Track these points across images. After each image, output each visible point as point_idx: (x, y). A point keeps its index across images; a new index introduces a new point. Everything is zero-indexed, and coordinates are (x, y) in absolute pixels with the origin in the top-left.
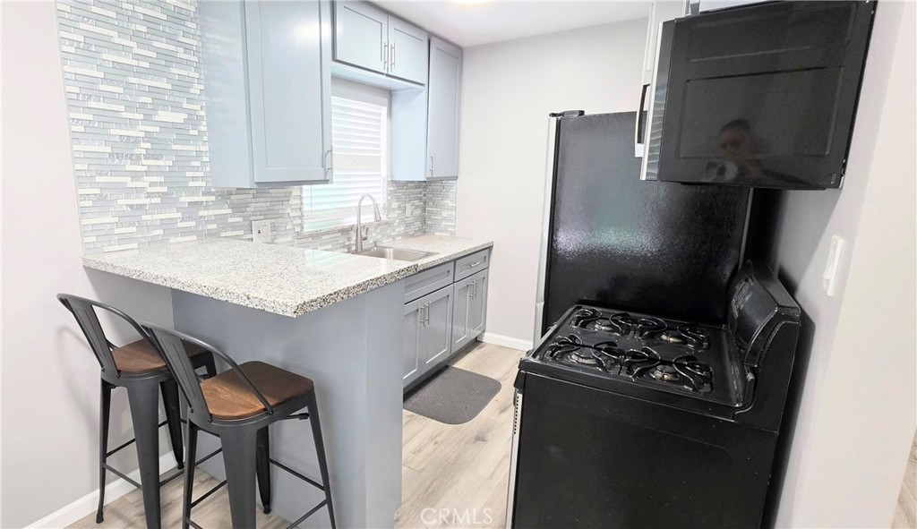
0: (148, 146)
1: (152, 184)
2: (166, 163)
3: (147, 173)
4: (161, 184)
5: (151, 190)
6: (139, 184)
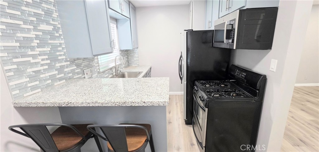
0: (38, 41)
1: (43, 60)
2: (47, 49)
3: (39, 55)
4: (47, 59)
5: (42, 62)
6: (36, 61)
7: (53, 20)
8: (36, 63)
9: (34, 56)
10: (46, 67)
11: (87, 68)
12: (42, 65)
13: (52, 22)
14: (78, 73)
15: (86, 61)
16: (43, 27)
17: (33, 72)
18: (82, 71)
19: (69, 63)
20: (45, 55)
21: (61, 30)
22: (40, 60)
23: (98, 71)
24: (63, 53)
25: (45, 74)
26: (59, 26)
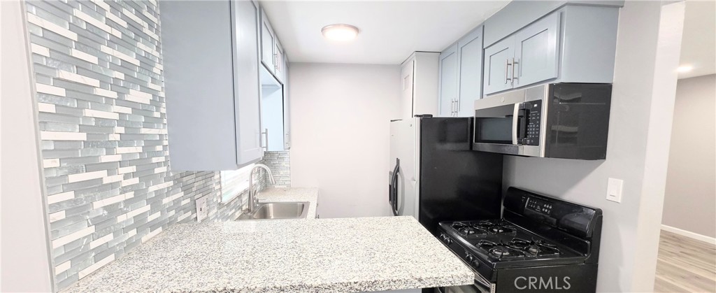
0: (122, 130)
1: (126, 176)
2: (136, 149)
3: (122, 164)
4: (134, 175)
5: (126, 183)
6: (114, 179)
7: (154, 81)
8: (113, 186)
9: (111, 168)
10: (130, 195)
11: (201, 195)
12: (124, 190)
13: (151, 86)
14: (185, 209)
15: (200, 178)
16: (136, 95)
17: (105, 208)
18: (193, 202)
19: (171, 183)
20: (131, 163)
21: (164, 105)
22: (120, 178)
23: (219, 201)
24: (162, 159)
25: (126, 212)
26: (162, 94)
